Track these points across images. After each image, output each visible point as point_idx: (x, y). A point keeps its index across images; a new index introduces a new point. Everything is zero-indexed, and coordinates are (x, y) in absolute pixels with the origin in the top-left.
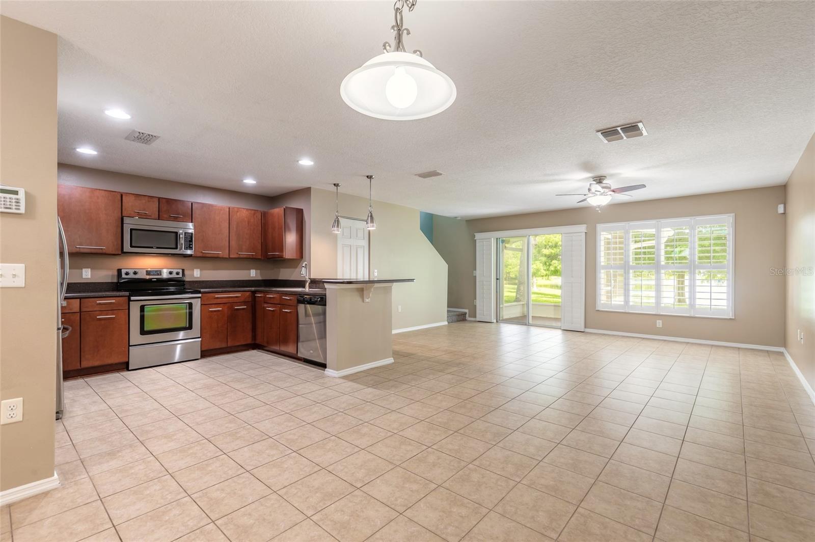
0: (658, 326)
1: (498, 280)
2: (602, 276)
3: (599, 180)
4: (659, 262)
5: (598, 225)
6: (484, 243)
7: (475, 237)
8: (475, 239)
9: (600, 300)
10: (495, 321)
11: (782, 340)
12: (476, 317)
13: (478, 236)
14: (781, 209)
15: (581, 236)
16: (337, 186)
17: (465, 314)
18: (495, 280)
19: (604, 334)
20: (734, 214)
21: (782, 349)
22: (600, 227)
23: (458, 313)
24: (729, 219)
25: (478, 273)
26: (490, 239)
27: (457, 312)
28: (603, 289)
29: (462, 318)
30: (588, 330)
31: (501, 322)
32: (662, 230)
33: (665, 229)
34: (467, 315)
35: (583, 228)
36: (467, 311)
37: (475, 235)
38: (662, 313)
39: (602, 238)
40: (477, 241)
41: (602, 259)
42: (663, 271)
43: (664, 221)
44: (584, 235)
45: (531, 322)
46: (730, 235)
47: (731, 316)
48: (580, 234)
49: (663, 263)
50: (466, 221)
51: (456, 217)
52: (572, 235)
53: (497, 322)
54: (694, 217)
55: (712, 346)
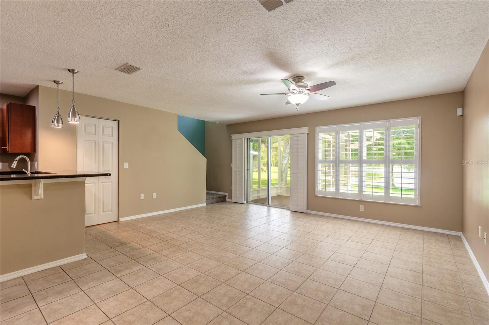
0: (360, 210)
1: (248, 171)
2: (321, 168)
3: (298, 79)
4: (361, 157)
5: (316, 127)
6: (238, 142)
7: (231, 138)
8: (231, 139)
9: (318, 188)
10: (245, 202)
11: (461, 226)
12: (231, 199)
13: (234, 137)
14: (459, 112)
15: (304, 136)
16: (57, 84)
17: (225, 196)
18: (246, 171)
19: (321, 215)
20: (420, 117)
21: (460, 234)
22: (318, 129)
23: (218, 196)
24: (417, 120)
25: (233, 165)
26: (242, 139)
27: (219, 194)
28: (321, 178)
29: (222, 200)
30: (309, 212)
31: (250, 203)
32: (364, 131)
33: (367, 130)
34: (227, 197)
35: (305, 130)
36: (227, 194)
37: (231, 136)
38: (363, 200)
39: (320, 137)
40: (233, 141)
41: (320, 156)
42: (364, 165)
43: (365, 124)
44: (306, 135)
45: (270, 203)
46: (417, 134)
47: (417, 203)
48: (303, 135)
49: (365, 158)
50: (227, 125)
51: (215, 122)
52: (297, 135)
53: (247, 203)
54: (389, 120)
55: (403, 228)
